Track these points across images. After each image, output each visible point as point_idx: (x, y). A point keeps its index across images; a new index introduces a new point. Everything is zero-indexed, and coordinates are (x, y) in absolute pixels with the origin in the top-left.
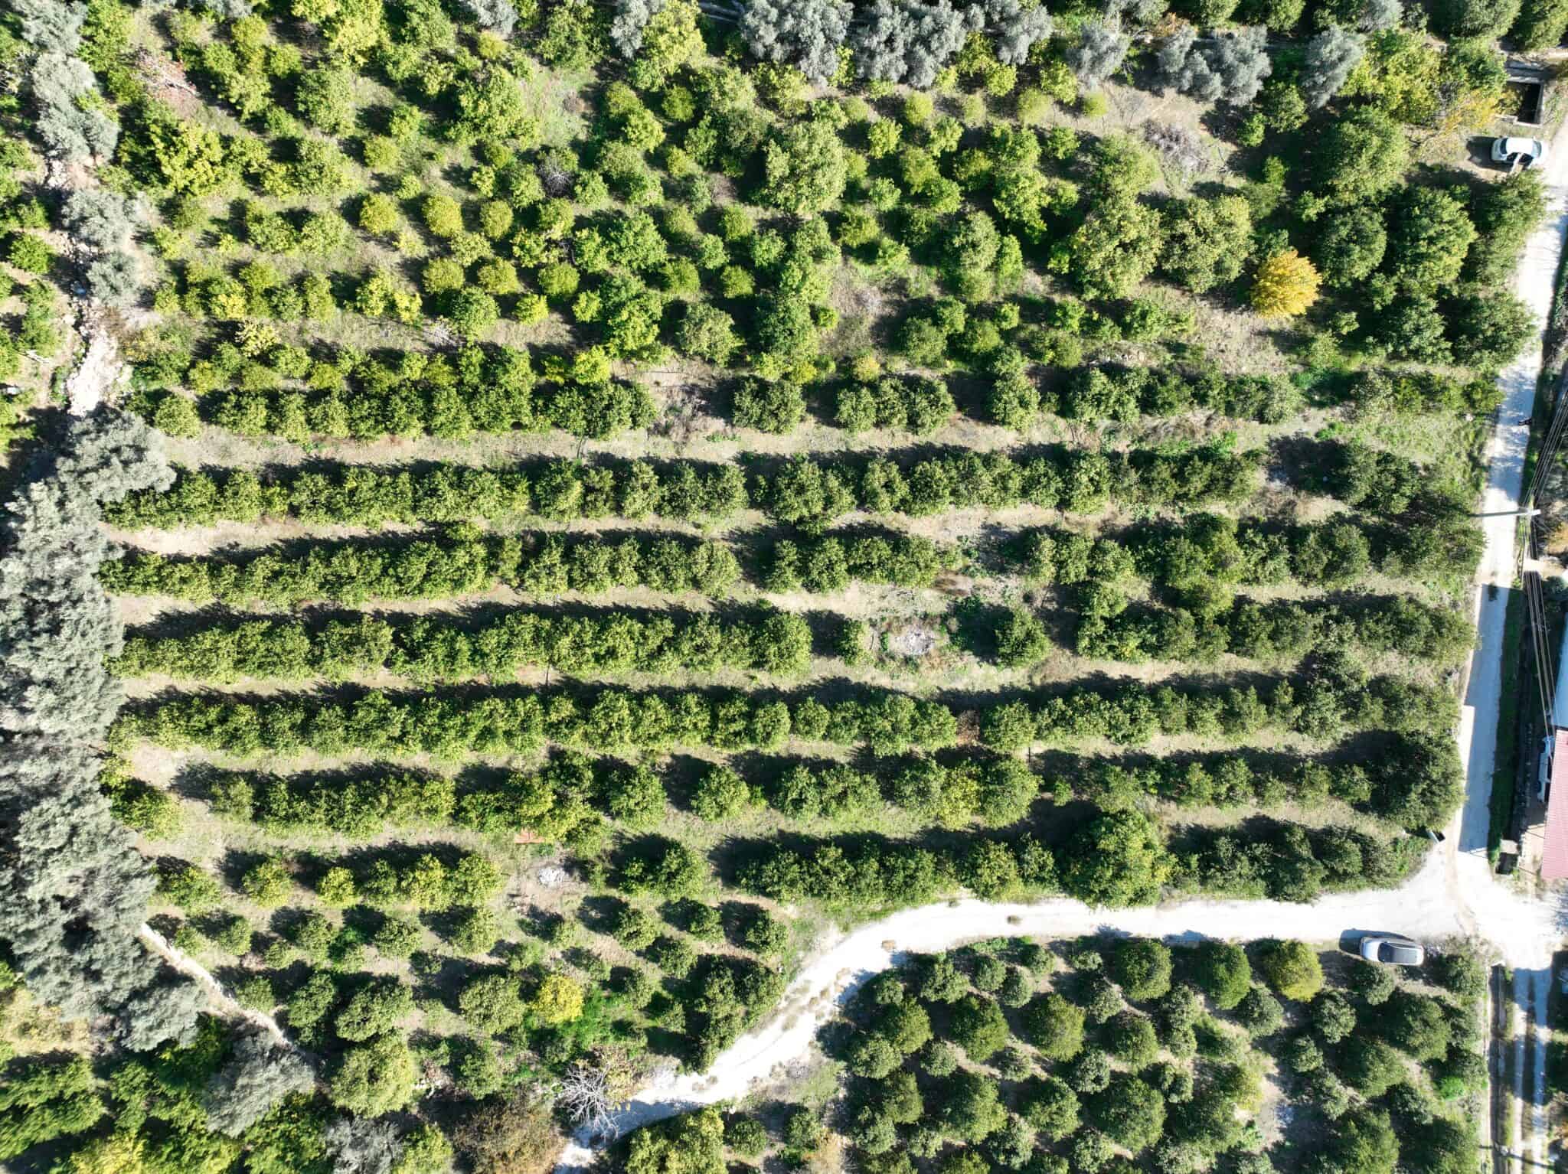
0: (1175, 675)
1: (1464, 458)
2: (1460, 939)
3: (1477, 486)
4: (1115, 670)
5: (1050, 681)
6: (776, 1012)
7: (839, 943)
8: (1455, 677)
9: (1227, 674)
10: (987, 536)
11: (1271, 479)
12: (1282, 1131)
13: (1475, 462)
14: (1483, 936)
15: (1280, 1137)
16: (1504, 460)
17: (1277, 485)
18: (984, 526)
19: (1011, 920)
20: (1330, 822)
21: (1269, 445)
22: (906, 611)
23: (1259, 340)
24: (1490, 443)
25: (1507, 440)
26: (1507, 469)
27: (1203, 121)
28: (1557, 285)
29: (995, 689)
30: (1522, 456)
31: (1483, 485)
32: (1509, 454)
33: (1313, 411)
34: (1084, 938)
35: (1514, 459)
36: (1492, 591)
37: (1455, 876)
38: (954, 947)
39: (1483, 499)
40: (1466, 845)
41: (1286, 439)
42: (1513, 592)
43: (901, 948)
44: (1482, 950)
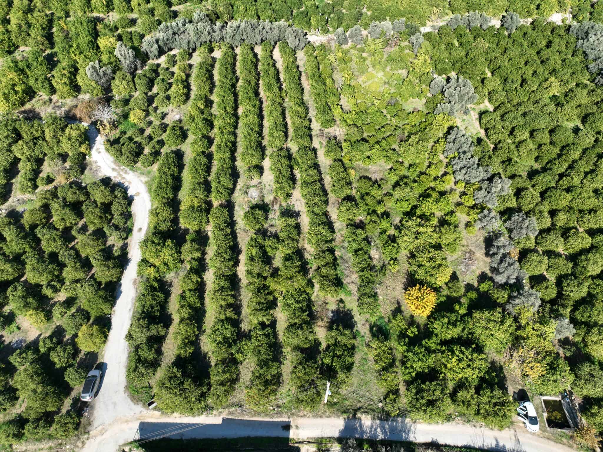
0: (240, 280)
1: (359, 405)
2: (89, 428)
3: (345, 412)
4: (243, 258)
5: (238, 235)
6: (119, 166)
7: (141, 181)
8: (239, 410)
9: (241, 301)
10: (295, 212)
11: (332, 312)
12: (10, 343)
13: (356, 410)
14: (88, 442)
15: (7, 342)
16: (361, 426)
17: (330, 315)
18: (299, 212)
19: (140, 229)
20: (165, 354)
21: (348, 310)
22: (264, 191)
23: (396, 302)
24: (369, 417)
25: (372, 427)
26: (356, 429)
27: (483, 273)
28: (465, 447)
29: (235, 219)
30: (365, 437)
31: (345, 416)
32: (365, 428)
33: (368, 327)
34: (127, 253)
35: (362, 432)
36: (287, 427)
37: (127, 421)
38: (132, 213)
39: (338, 417)
40: (144, 427)
41: (352, 317)
42: (287, 439)
43: (135, 198)
44: (79, 444)
